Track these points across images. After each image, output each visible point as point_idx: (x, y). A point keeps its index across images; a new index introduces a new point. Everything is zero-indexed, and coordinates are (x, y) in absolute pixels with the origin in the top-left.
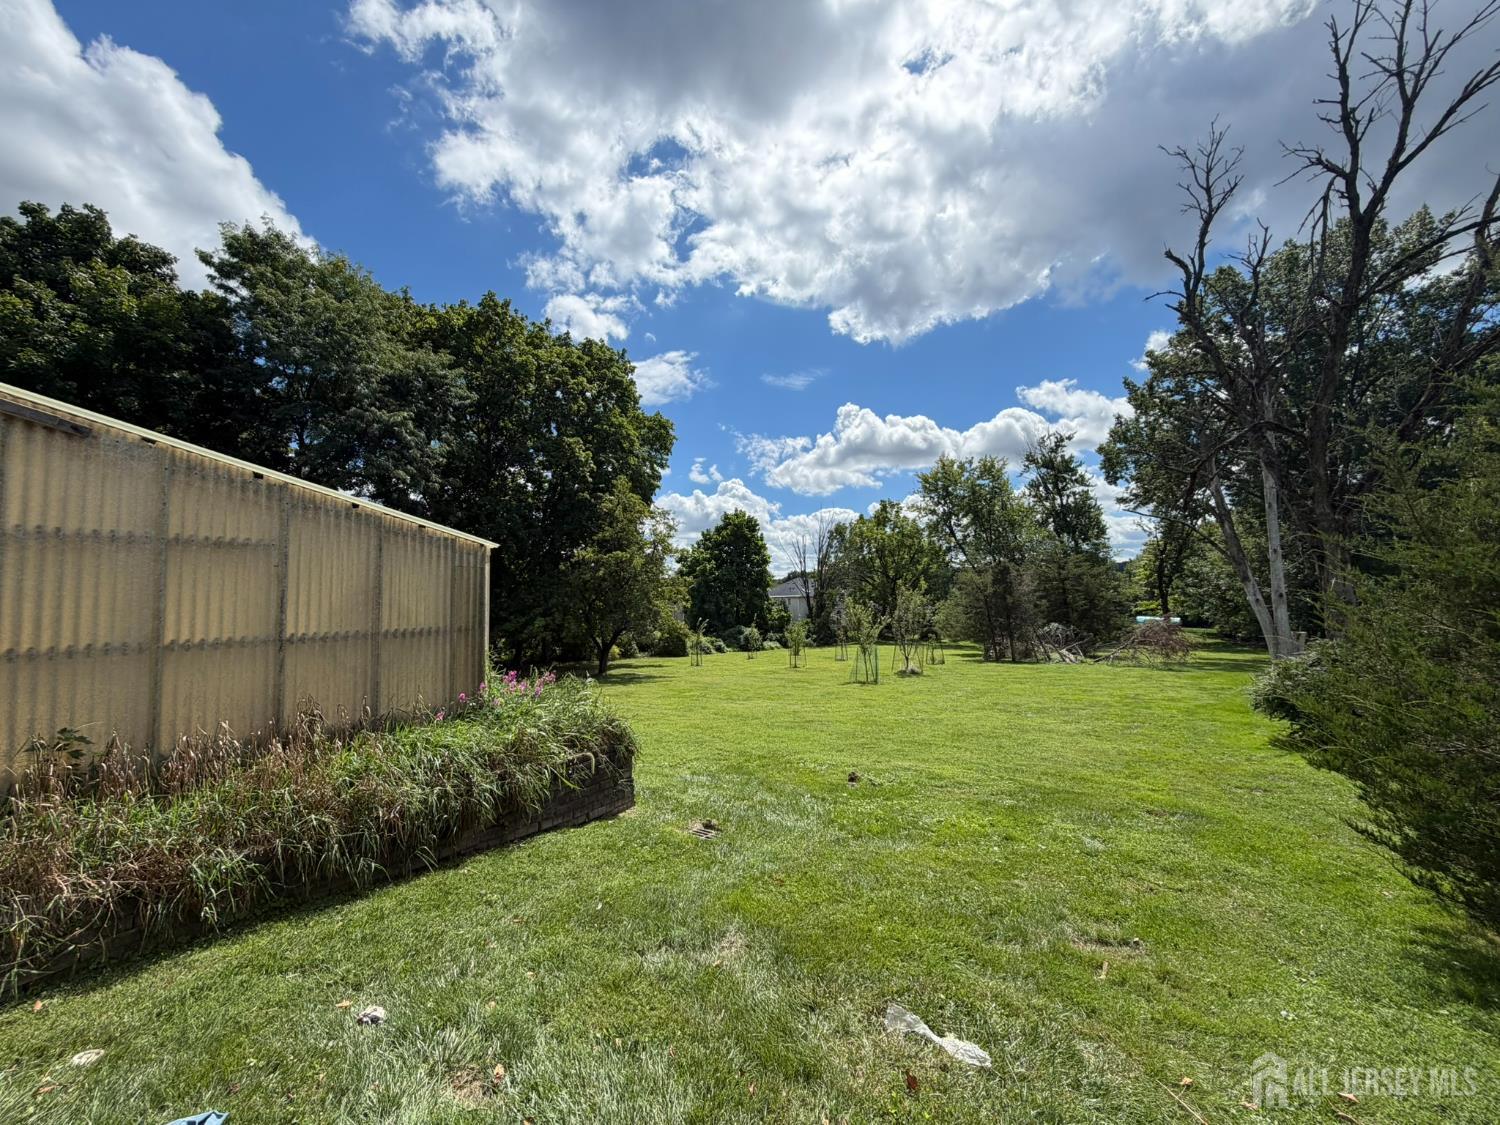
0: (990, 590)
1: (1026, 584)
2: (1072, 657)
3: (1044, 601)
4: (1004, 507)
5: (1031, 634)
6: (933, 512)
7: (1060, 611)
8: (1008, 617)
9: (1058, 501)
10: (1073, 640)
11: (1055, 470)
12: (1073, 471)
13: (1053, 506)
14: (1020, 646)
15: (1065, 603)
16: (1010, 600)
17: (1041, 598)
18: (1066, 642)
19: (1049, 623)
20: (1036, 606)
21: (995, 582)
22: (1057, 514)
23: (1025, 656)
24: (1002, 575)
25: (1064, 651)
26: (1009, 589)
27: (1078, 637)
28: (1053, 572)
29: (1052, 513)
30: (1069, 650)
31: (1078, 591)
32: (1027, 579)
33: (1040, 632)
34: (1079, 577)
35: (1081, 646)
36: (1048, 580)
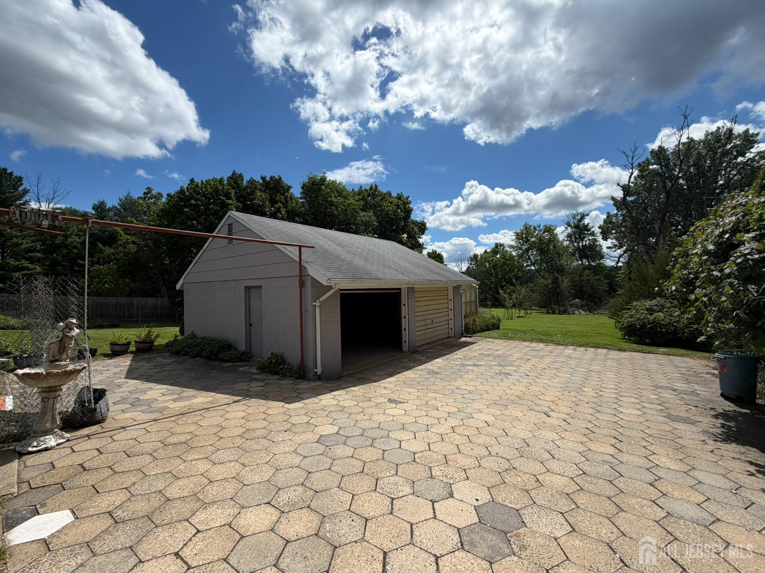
0: (550, 286)
1: (565, 282)
2: (584, 313)
3: (573, 291)
4: (555, 246)
5: (567, 304)
6: (521, 249)
7: (580, 294)
8: (557, 297)
9: (581, 244)
10: (585, 306)
11: (580, 229)
12: (589, 230)
13: (579, 246)
14: (562, 308)
15: (582, 291)
16: (558, 290)
17: (572, 289)
18: (582, 307)
19: (574, 299)
20: (569, 292)
21: (552, 283)
22: (581, 250)
23: (565, 312)
24: (555, 281)
25: (581, 311)
26: (558, 286)
27: (587, 305)
28: (577, 279)
29: (578, 249)
30: (583, 310)
31: (587, 286)
32: (566, 281)
33: (571, 303)
34: (589, 280)
35: (588, 309)
36: (575, 281)
